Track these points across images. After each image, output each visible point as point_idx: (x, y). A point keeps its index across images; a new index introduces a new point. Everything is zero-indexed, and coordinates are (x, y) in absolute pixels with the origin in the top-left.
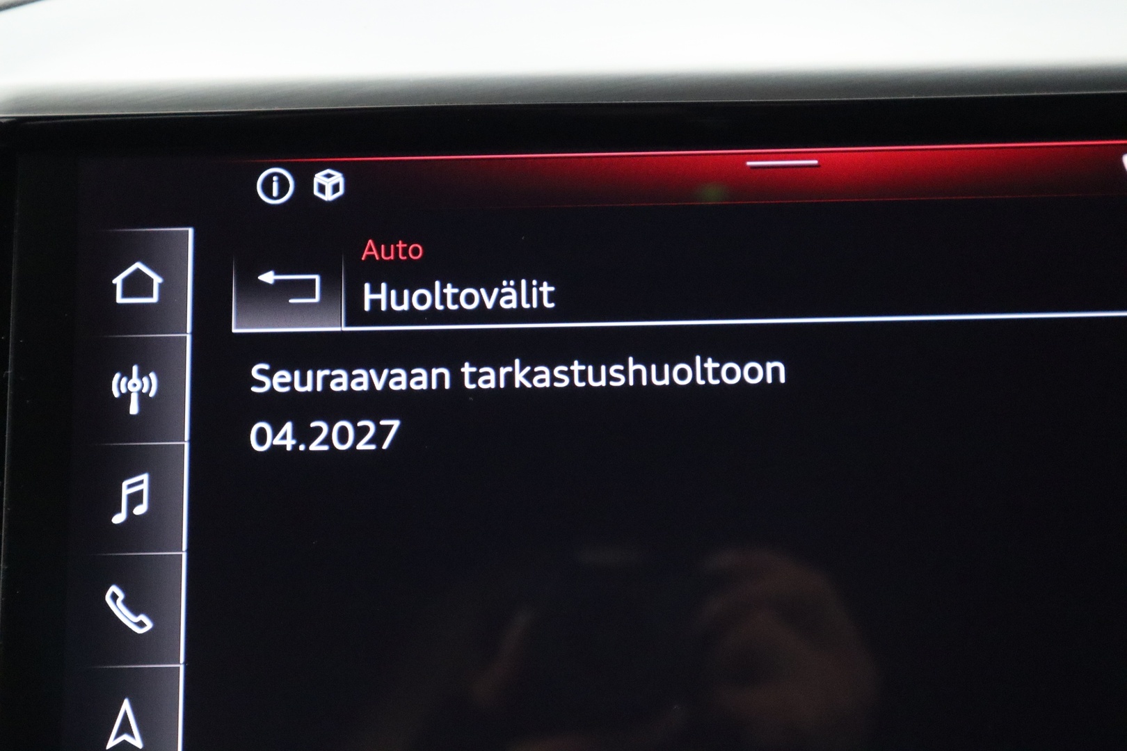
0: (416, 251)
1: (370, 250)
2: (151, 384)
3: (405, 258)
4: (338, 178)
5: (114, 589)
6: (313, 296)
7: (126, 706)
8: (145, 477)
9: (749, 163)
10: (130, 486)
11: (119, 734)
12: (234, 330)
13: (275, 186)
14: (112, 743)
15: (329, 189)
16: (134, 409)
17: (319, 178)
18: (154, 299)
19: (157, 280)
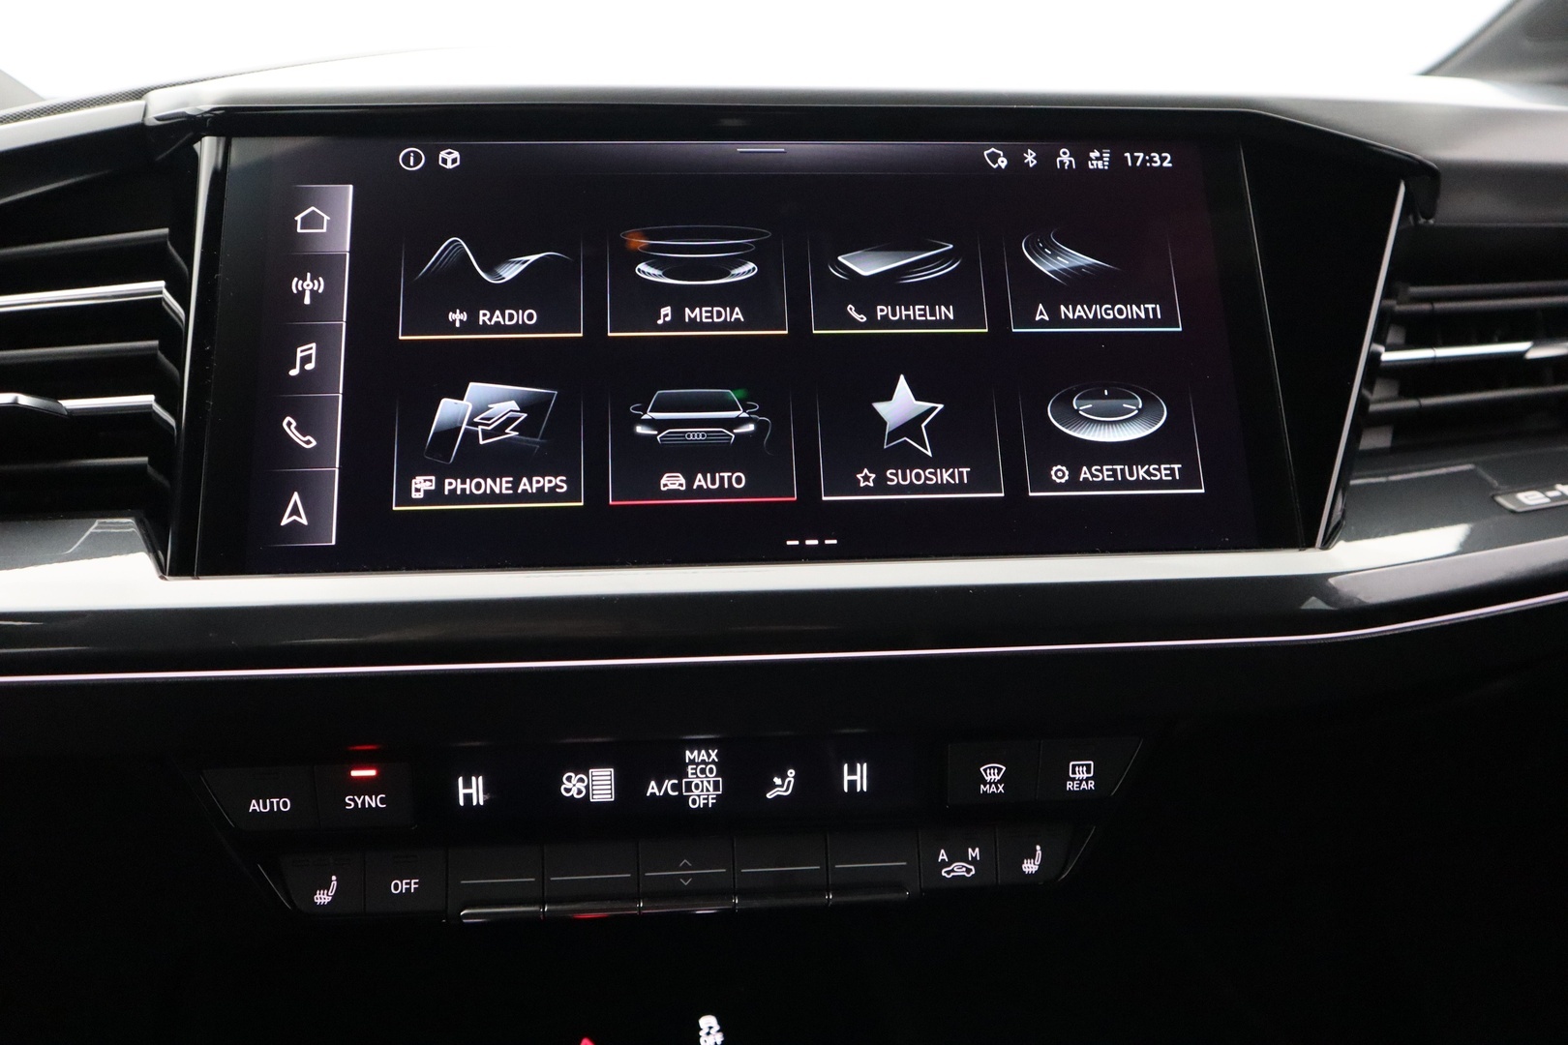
2: (320, 286)
4: (456, 154)
5: (288, 419)
7: (296, 497)
8: (314, 345)
9: (739, 150)
10: (302, 351)
11: (290, 516)
13: (412, 159)
14: (285, 521)
15: (449, 162)
16: (307, 301)
17: (443, 154)
18: (324, 229)
19: (326, 218)
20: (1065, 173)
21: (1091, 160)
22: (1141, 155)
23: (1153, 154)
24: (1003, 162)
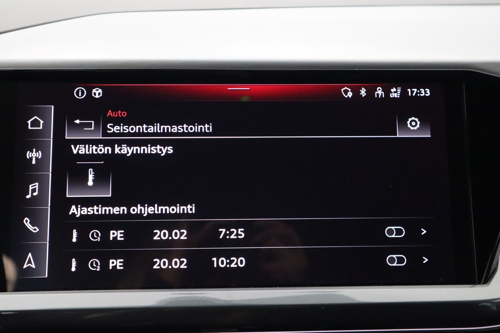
0: (124, 114)
1: (110, 113)
2: (39, 155)
3: (121, 116)
4: (100, 91)
5: (26, 218)
6: (92, 128)
7: (30, 255)
8: (37, 184)
9: (228, 89)
11: (27, 264)
12: (66, 138)
13: (80, 93)
14: (25, 266)
15: (97, 94)
16: (34, 162)
17: (94, 91)
18: (41, 128)
19: (42, 122)
20: (380, 100)
21: (392, 93)
22: (416, 90)
24: (350, 94)
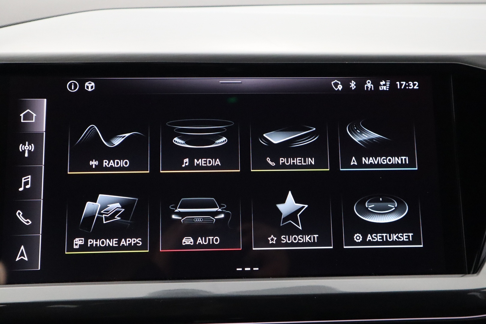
2: (32, 148)
4: (93, 84)
5: (19, 211)
8: (30, 176)
9: (220, 82)
10: (25, 179)
11: (19, 257)
13: (73, 86)
14: (17, 259)
15: (90, 88)
16: (26, 155)
17: (87, 84)
18: (34, 121)
19: (34, 115)
20: (369, 93)
21: (381, 85)
22: (404, 83)
23: (410, 83)
24: (340, 87)
